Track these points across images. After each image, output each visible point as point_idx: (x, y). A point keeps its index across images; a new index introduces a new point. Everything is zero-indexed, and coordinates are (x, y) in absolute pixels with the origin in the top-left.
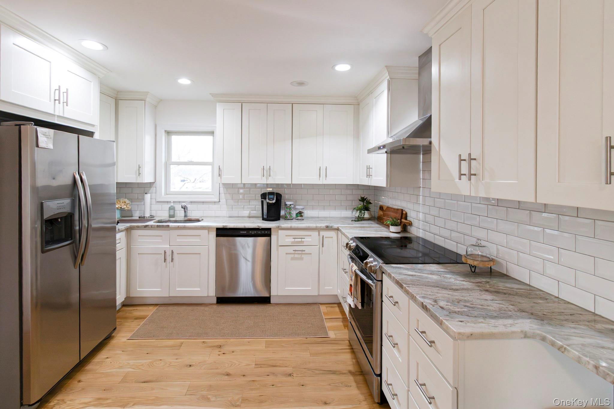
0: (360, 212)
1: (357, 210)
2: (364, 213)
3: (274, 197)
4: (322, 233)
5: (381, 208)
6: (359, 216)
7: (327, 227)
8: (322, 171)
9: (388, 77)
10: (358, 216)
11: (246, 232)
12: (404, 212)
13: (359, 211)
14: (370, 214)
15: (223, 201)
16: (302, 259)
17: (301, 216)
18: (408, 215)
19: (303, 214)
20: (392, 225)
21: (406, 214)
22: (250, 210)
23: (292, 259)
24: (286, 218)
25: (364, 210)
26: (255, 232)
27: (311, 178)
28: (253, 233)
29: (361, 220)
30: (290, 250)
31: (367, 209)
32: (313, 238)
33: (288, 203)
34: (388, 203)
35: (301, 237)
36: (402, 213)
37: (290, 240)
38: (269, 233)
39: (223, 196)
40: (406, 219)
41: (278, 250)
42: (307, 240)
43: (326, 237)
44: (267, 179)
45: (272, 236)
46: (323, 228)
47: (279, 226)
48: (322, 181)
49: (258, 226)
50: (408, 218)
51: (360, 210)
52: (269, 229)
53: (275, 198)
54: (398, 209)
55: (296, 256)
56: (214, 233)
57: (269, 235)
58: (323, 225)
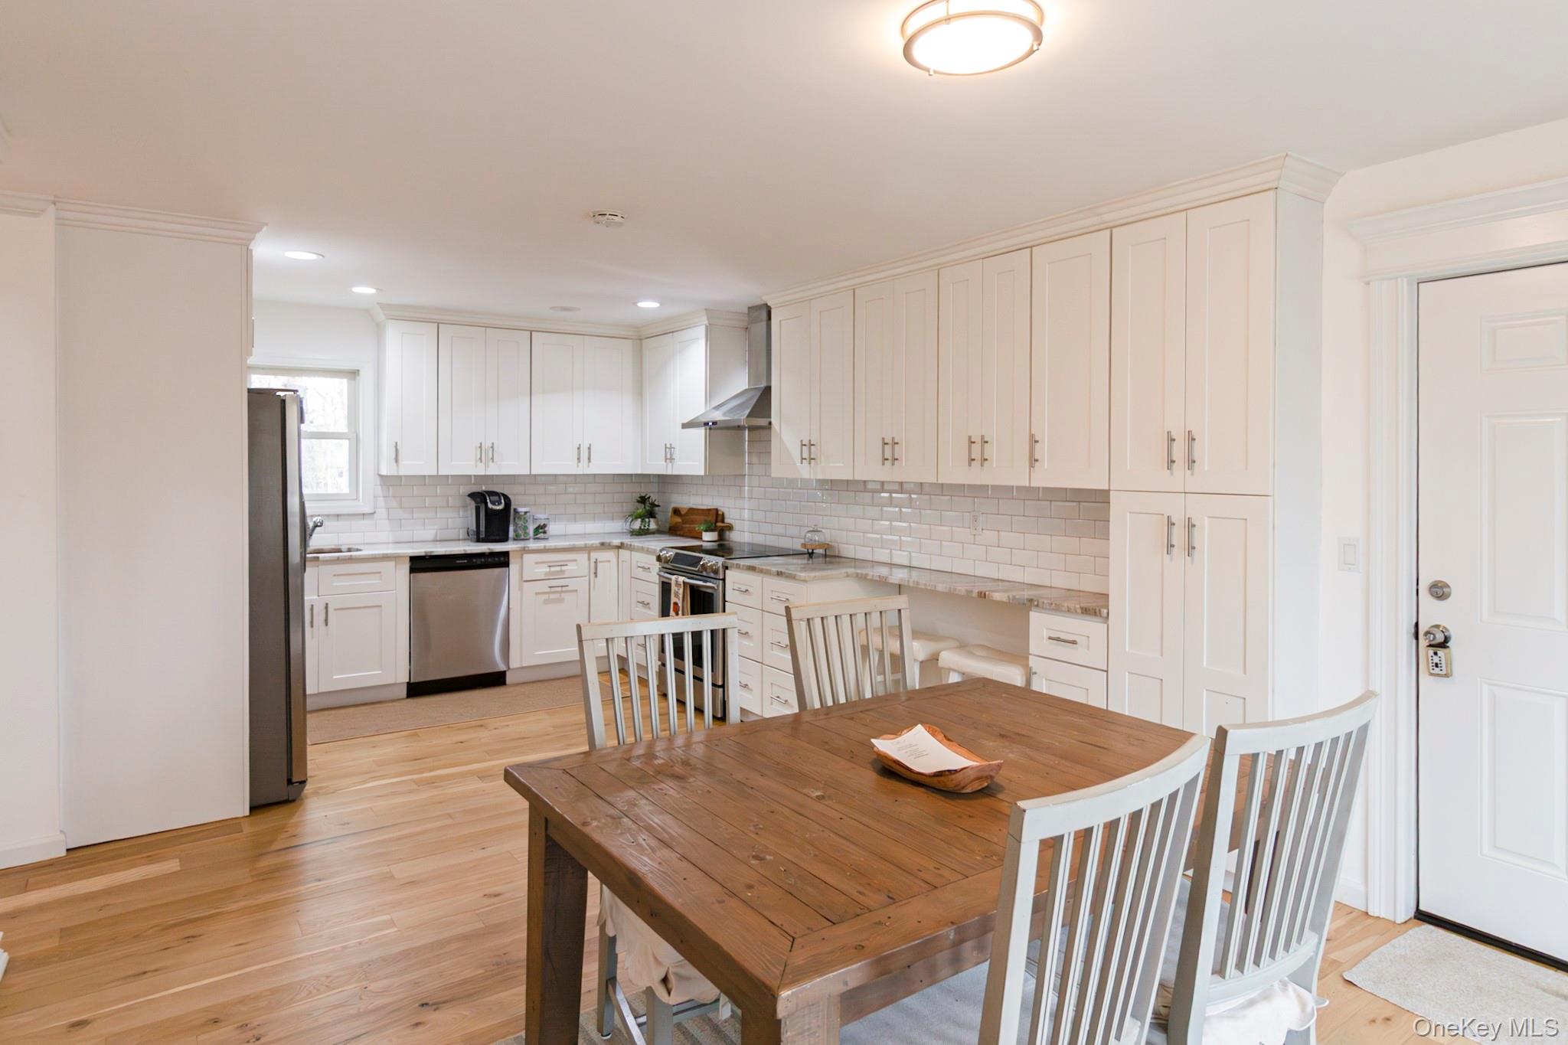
0: (642, 521)
1: (636, 518)
2: (649, 522)
3: (501, 499)
4: (594, 555)
5: (676, 512)
6: (640, 528)
7: (602, 544)
8: (584, 453)
9: (706, 322)
10: (638, 528)
11: (466, 561)
12: (720, 513)
13: (639, 520)
14: (657, 524)
15: (382, 512)
16: (561, 601)
17: (545, 532)
18: (726, 515)
19: (546, 529)
20: (706, 531)
21: (723, 514)
22: (436, 527)
23: (547, 602)
24: (517, 538)
25: (649, 518)
26: (483, 560)
27: (566, 465)
28: (479, 562)
29: (646, 534)
30: (543, 586)
31: (651, 515)
32: (578, 564)
33: (522, 510)
34: (690, 503)
35: (560, 564)
36: (717, 514)
37: (542, 570)
38: (507, 560)
39: (381, 501)
40: (723, 522)
41: (521, 589)
42: (571, 567)
43: (600, 562)
44: (487, 466)
45: (511, 566)
46: (596, 547)
47: (524, 548)
48: (583, 469)
49: (489, 549)
50: (726, 521)
51: (642, 517)
52: (506, 554)
53: (503, 501)
54: (710, 510)
55: (552, 596)
56: (407, 566)
57: (506, 564)
58: (596, 542)
